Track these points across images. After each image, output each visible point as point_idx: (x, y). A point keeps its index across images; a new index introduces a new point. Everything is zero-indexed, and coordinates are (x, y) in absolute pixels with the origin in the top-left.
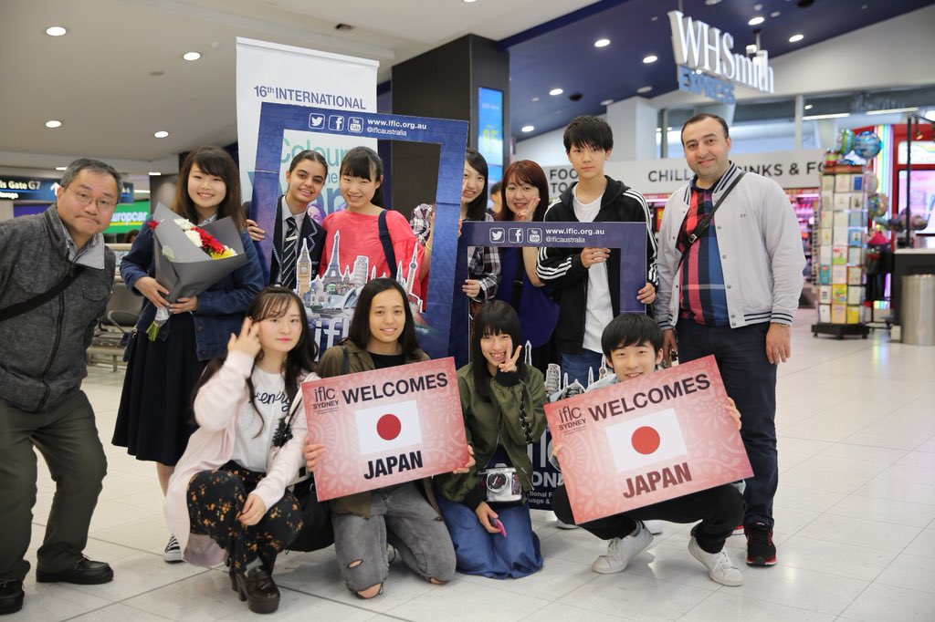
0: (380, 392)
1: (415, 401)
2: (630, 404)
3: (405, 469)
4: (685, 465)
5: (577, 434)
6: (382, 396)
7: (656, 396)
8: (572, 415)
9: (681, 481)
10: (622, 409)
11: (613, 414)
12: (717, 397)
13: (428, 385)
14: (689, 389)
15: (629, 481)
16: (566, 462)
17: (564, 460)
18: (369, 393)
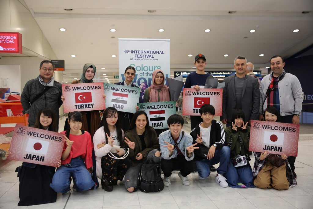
0: (39, 136)
1: (49, 142)
2: (273, 128)
3: (37, 160)
4: (281, 148)
5: (257, 130)
6: (39, 137)
7: (281, 129)
8: (257, 125)
9: (279, 151)
10: (271, 128)
11: (268, 129)
12: (296, 135)
13: (55, 139)
14: (290, 130)
15: (266, 146)
16: (252, 135)
17: (251, 135)
18: (36, 135)
